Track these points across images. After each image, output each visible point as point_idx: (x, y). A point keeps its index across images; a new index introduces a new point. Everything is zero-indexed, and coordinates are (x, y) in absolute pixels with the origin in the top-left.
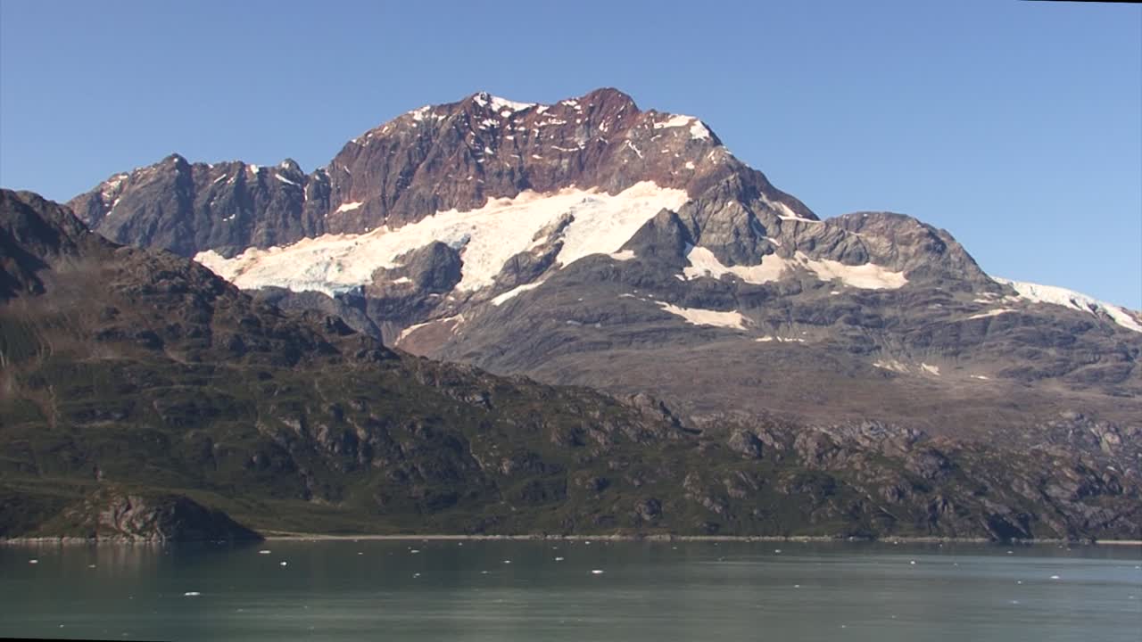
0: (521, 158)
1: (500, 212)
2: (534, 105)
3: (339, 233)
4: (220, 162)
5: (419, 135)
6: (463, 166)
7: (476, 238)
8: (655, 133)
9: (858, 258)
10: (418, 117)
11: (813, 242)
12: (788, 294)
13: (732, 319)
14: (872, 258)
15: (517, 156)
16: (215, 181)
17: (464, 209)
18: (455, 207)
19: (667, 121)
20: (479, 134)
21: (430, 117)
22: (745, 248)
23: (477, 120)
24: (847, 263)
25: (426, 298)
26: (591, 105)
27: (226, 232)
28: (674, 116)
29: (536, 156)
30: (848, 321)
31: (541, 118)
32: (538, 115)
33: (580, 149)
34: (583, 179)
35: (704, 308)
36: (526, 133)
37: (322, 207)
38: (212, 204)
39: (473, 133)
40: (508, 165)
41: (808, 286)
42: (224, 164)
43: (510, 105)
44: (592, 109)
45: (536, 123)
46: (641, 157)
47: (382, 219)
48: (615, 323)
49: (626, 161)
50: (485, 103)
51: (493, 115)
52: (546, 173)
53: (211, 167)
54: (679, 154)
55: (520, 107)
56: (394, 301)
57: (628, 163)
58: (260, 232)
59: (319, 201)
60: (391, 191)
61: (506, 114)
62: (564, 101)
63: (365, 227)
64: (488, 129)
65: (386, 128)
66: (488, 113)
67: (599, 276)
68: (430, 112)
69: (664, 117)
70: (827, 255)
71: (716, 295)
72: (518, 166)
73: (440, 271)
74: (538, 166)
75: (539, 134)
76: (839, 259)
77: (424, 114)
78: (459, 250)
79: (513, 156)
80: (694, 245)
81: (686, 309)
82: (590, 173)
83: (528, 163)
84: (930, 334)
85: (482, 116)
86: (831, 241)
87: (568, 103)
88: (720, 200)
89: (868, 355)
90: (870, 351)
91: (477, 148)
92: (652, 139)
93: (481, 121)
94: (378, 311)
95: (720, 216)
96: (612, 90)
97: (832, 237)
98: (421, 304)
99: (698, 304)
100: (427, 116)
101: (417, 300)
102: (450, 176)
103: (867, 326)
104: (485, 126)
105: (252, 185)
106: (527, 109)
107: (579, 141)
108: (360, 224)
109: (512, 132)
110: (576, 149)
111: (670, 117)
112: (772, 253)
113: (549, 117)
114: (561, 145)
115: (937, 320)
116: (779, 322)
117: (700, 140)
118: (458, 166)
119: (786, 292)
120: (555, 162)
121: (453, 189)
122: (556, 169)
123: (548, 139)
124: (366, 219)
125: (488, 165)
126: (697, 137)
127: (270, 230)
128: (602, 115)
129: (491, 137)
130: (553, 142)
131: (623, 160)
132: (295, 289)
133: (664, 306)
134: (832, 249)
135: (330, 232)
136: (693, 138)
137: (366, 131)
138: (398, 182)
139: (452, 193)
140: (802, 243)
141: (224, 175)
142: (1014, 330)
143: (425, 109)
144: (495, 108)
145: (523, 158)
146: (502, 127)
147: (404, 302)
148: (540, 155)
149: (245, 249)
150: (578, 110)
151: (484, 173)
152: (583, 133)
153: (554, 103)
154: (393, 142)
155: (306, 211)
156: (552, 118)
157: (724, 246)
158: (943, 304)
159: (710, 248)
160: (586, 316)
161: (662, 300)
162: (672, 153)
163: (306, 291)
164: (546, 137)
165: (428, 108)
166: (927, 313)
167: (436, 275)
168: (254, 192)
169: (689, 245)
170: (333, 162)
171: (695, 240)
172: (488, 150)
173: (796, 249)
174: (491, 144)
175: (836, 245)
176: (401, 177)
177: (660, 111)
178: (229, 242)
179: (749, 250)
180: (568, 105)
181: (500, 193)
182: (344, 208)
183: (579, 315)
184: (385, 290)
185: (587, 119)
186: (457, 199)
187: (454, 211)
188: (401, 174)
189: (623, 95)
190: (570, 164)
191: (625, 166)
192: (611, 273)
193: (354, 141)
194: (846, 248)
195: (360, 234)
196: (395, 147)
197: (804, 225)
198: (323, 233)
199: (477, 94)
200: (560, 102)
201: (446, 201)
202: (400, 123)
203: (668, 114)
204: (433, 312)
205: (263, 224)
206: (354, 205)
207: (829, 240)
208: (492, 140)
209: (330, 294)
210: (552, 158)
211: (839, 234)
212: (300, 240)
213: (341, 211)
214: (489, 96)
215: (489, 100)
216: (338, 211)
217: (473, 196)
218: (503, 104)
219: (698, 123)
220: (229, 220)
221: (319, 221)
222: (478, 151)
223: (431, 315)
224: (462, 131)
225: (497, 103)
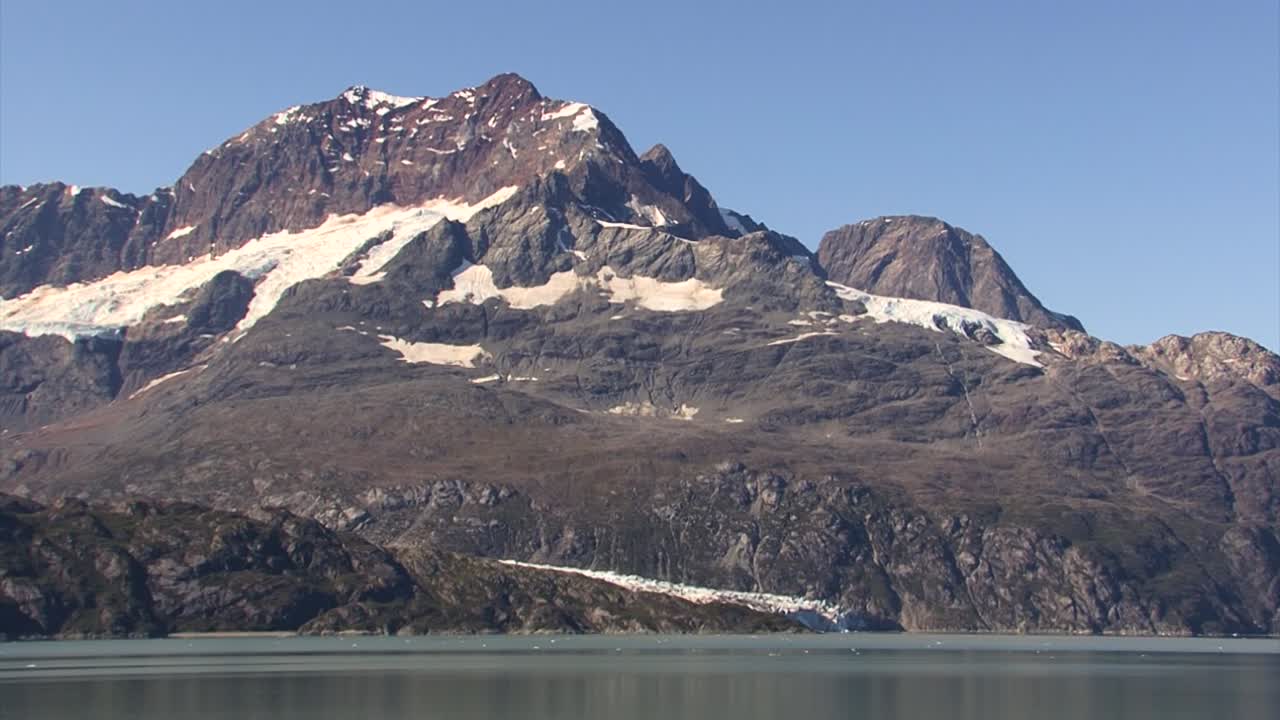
0: (387, 165)
1: (333, 231)
2: (422, 99)
3: (160, 265)
4: (34, 183)
5: (276, 142)
6: (308, 177)
7: (284, 266)
8: (539, 126)
9: (679, 272)
10: (282, 119)
11: (630, 254)
12: (555, 321)
13: (464, 355)
14: (698, 272)
15: (382, 163)
16: (23, 207)
17: (296, 230)
18: (286, 228)
19: (558, 111)
20: (340, 136)
21: (296, 120)
22: (531, 264)
23: (340, 120)
24: (664, 280)
25: (192, 340)
26: (485, 96)
27: (14, 266)
28: (568, 104)
29: (406, 162)
30: (611, 353)
31: (427, 114)
32: (423, 111)
33: (458, 150)
34: (451, 187)
35: (441, 342)
36: (402, 134)
37: (151, 233)
38: (9, 234)
39: (330, 137)
40: (367, 174)
41: (588, 309)
42: (38, 185)
43: (390, 100)
44: (484, 101)
45: (417, 121)
46: (515, 156)
47: (209, 246)
48: (312, 364)
49: (496, 163)
50: (357, 98)
51: (364, 112)
52: (413, 182)
53: (24, 189)
54: (554, 150)
55: (402, 102)
56: (151, 344)
57: (497, 165)
58: (62, 265)
59: (149, 227)
60: (226, 211)
61: (382, 112)
62: (457, 93)
63: (190, 255)
64: (353, 131)
65: (246, 135)
66: (358, 111)
67: (325, 305)
68: (298, 113)
69: (557, 106)
70: (643, 269)
71: (462, 325)
72: (379, 174)
73: (218, 307)
74: (404, 173)
75: (415, 135)
76: (655, 275)
77: (290, 116)
78: (256, 280)
79: (377, 162)
80: (474, 262)
81: (413, 344)
82: (460, 179)
83: (395, 168)
84: (710, 367)
85: (348, 115)
86: (652, 253)
87: (462, 94)
88: (523, 206)
89: (616, 396)
90: (621, 390)
91: (333, 154)
92: (534, 135)
93: (345, 121)
94: (131, 357)
95: (515, 227)
96: (514, 75)
97: (656, 247)
98: (184, 348)
99: (434, 337)
100: (292, 119)
101: (181, 342)
102: (290, 190)
103: (634, 359)
104: (350, 127)
105: (65, 210)
106: (412, 104)
107: (459, 141)
108: (185, 252)
109: (385, 133)
110: (453, 151)
111: (563, 105)
112: (569, 269)
113: (435, 113)
114: (438, 147)
115: (725, 348)
116: (523, 356)
117: (582, 132)
118: (302, 176)
119: (553, 318)
120: (423, 169)
121: (288, 205)
122: (424, 177)
123: (425, 140)
124: (192, 246)
125: (341, 175)
126: (579, 129)
127: (76, 264)
128: (495, 107)
129: (355, 139)
130: (431, 144)
131: (493, 162)
132: (31, 333)
133: (387, 340)
134: (650, 262)
135: (152, 265)
136: (574, 130)
137: (225, 140)
138: (236, 200)
139: (286, 211)
140: (616, 255)
141: (35, 199)
142: (814, 359)
143: (291, 111)
144: (370, 104)
145: (390, 165)
146: (372, 127)
147: (165, 345)
148: (411, 160)
149: (34, 288)
150: (470, 103)
151: (332, 184)
152: (466, 130)
153: (445, 96)
154: (247, 152)
155: (130, 239)
156: (439, 113)
157: (506, 263)
158: (742, 328)
159: (490, 266)
160: (283, 354)
161: (386, 334)
162: (547, 151)
163: (44, 336)
164: (425, 137)
165: (297, 108)
166: (718, 339)
167: (213, 312)
168: (66, 219)
169: (465, 262)
170: (180, 181)
171: (476, 257)
172: (347, 157)
173: (605, 264)
174: (353, 149)
175: (656, 257)
176: (241, 194)
177: (554, 98)
178: (14, 279)
179: (536, 268)
180: (460, 97)
181: (348, 208)
182: (176, 234)
183: (274, 355)
184: (145, 331)
185: (475, 113)
186: (290, 217)
187: (285, 232)
188: (242, 190)
189: (523, 81)
190: (441, 170)
191: (493, 170)
192: (340, 300)
193: (209, 152)
194: (667, 261)
195: (183, 265)
196: (247, 158)
197: (626, 232)
198: (144, 266)
199: (351, 89)
200: (453, 93)
201: (278, 220)
202: (260, 130)
203: (562, 102)
204: (198, 356)
205: (69, 256)
206: (188, 230)
207: (651, 250)
208: (356, 144)
209: (71, 337)
210: (423, 164)
211: (665, 243)
212: (112, 274)
213: (172, 239)
214: (366, 90)
215: (365, 95)
216: (170, 237)
217: (309, 213)
218: (381, 100)
219: (588, 112)
220: (23, 253)
221: (142, 250)
222: (333, 158)
223: (195, 361)
224: (319, 134)
225: (376, 97)
